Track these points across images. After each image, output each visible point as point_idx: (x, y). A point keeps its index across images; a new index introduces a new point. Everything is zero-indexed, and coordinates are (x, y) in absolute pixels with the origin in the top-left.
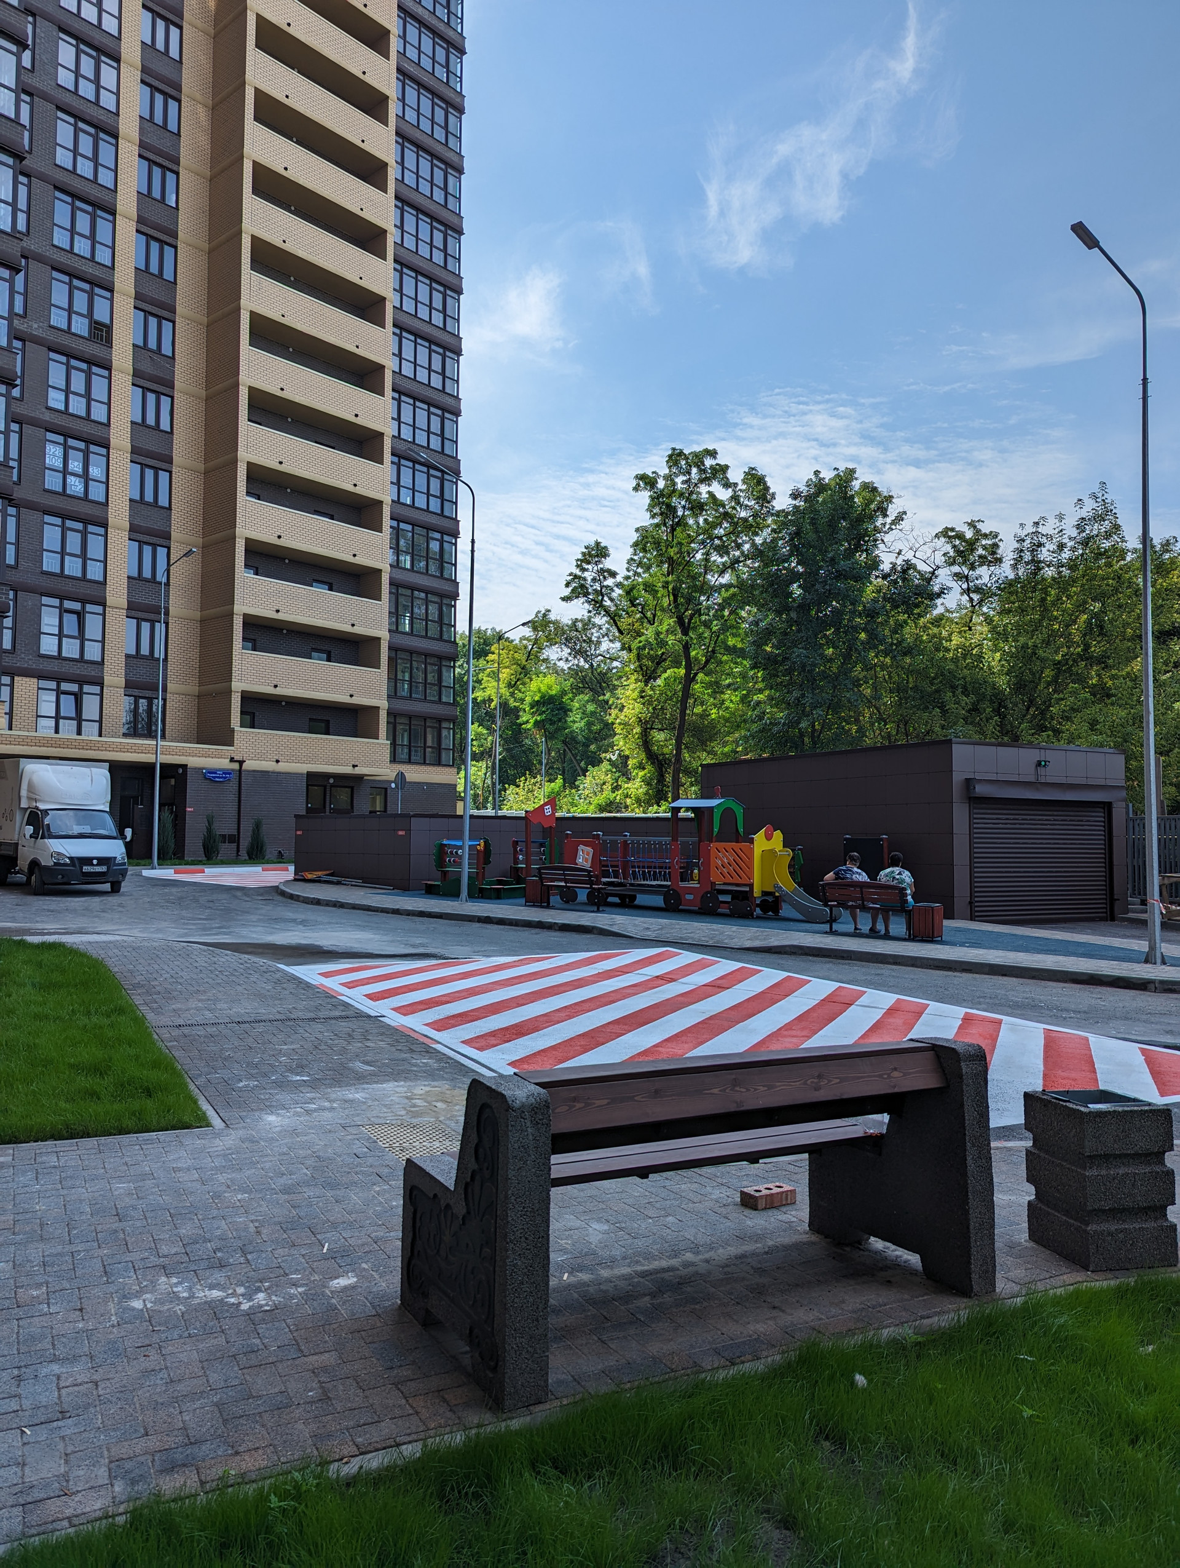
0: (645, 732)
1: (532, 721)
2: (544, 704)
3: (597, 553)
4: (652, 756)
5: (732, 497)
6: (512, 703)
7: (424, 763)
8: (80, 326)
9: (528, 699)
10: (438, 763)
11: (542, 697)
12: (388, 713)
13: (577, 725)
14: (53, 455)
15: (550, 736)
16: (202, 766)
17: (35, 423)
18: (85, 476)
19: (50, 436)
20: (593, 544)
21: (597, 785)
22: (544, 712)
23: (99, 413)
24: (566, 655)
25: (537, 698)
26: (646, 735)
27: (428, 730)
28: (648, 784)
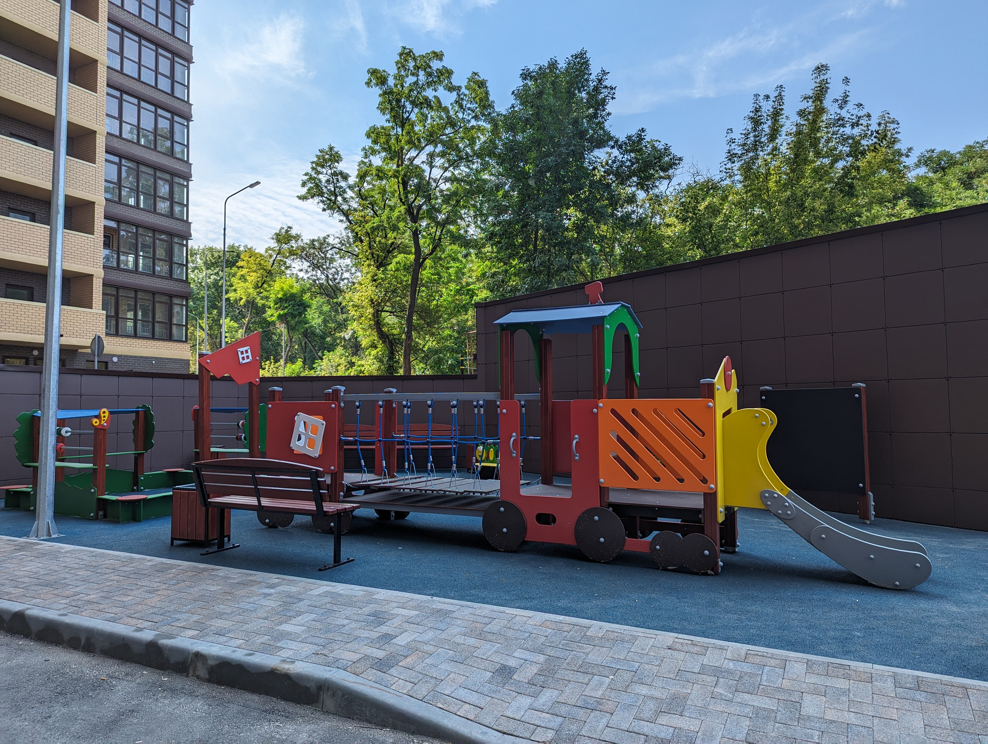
0: (377, 314)
1: (276, 315)
2: (286, 300)
3: (330, 157)
4: (383, 336)
5: (456, 102)
6: (260, 302)
7: (153, 338)
9: (273, 297)
10: (170, 338)
11: (284, 295)
12: (104, 285)
13: (316, 321)
15: (290, 329)
20: (327, 148)
21: (332, 366)
22: (286, 307)
24: (306, 268)
25: (280, 296)
26: (378, 317)
27: (157, 305)
28: (381, 361)
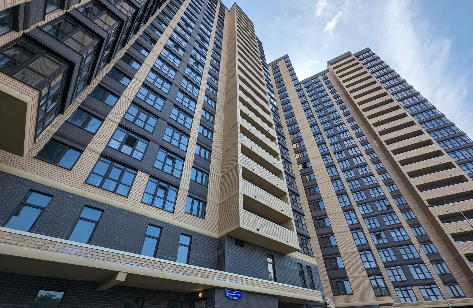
8: (385, 208)
14: (393, 234)
17: (386, 230)
18: (402, 236)
19: (390, 231)
23: (398, 222)
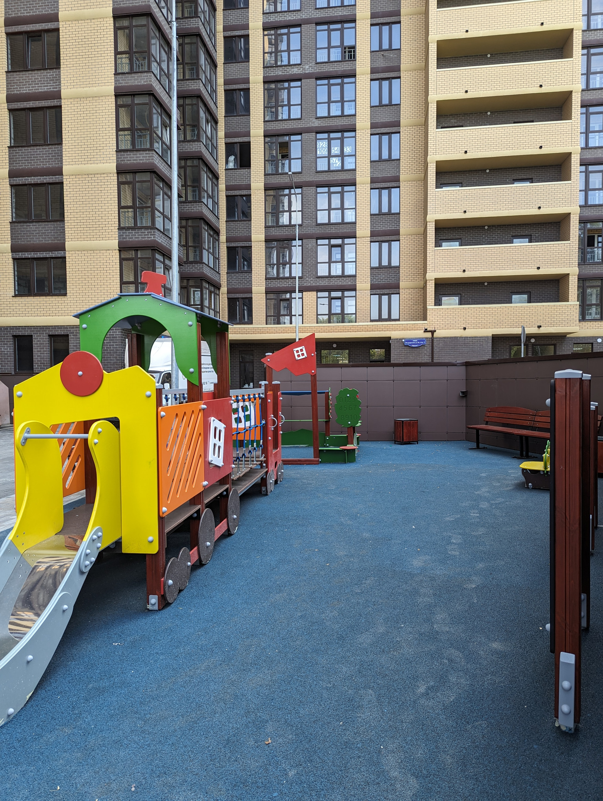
8: (336, 55)
14: (322, 147)
16: (401, 337)
17: (310, 131)
18: (342, 155)
19: (319, 136)
23: (349, 109)
